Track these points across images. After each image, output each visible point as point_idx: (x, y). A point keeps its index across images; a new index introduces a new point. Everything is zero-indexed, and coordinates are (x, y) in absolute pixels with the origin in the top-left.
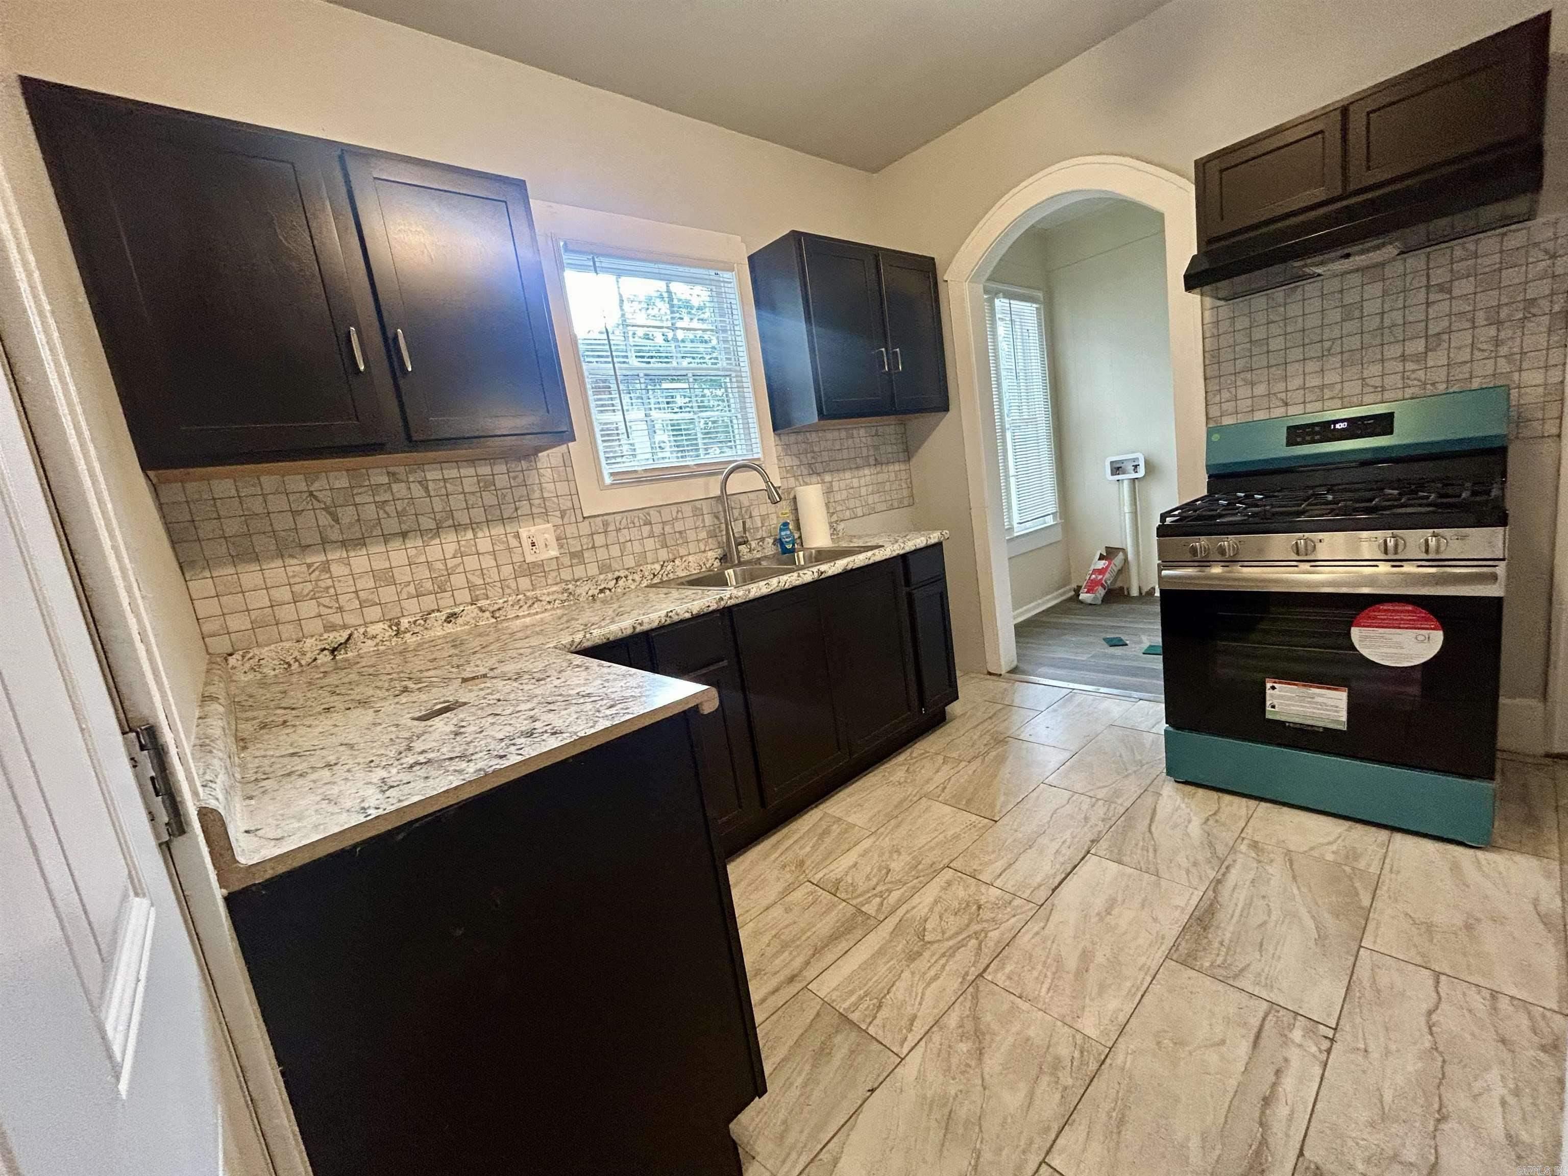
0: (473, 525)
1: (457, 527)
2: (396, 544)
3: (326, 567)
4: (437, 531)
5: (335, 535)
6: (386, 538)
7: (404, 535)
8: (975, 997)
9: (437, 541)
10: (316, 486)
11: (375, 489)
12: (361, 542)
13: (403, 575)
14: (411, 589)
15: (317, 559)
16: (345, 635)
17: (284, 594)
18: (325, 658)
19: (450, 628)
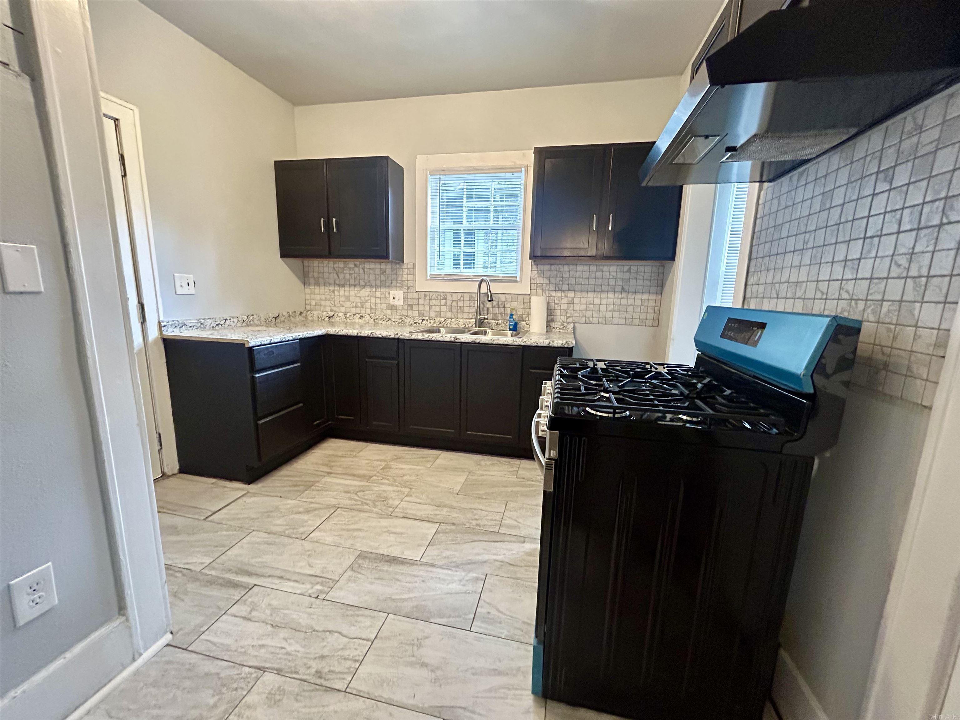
0: (376, 287)
1: (371, 286)
2: (352, 288)
3: (333, 292)
4: (364, 287)
5: (337, 282)
6: (350, 286)
7: (355, 286)
9: (364, 290)
10: (336, 265)
11: (350, 268)
12: (343, 286)
13: (352, 299)
14: (354, 304)
15: (332, 288)
16: (333, 313)
17: (323, 297)
18: (327, 319)
19: (360, 320)
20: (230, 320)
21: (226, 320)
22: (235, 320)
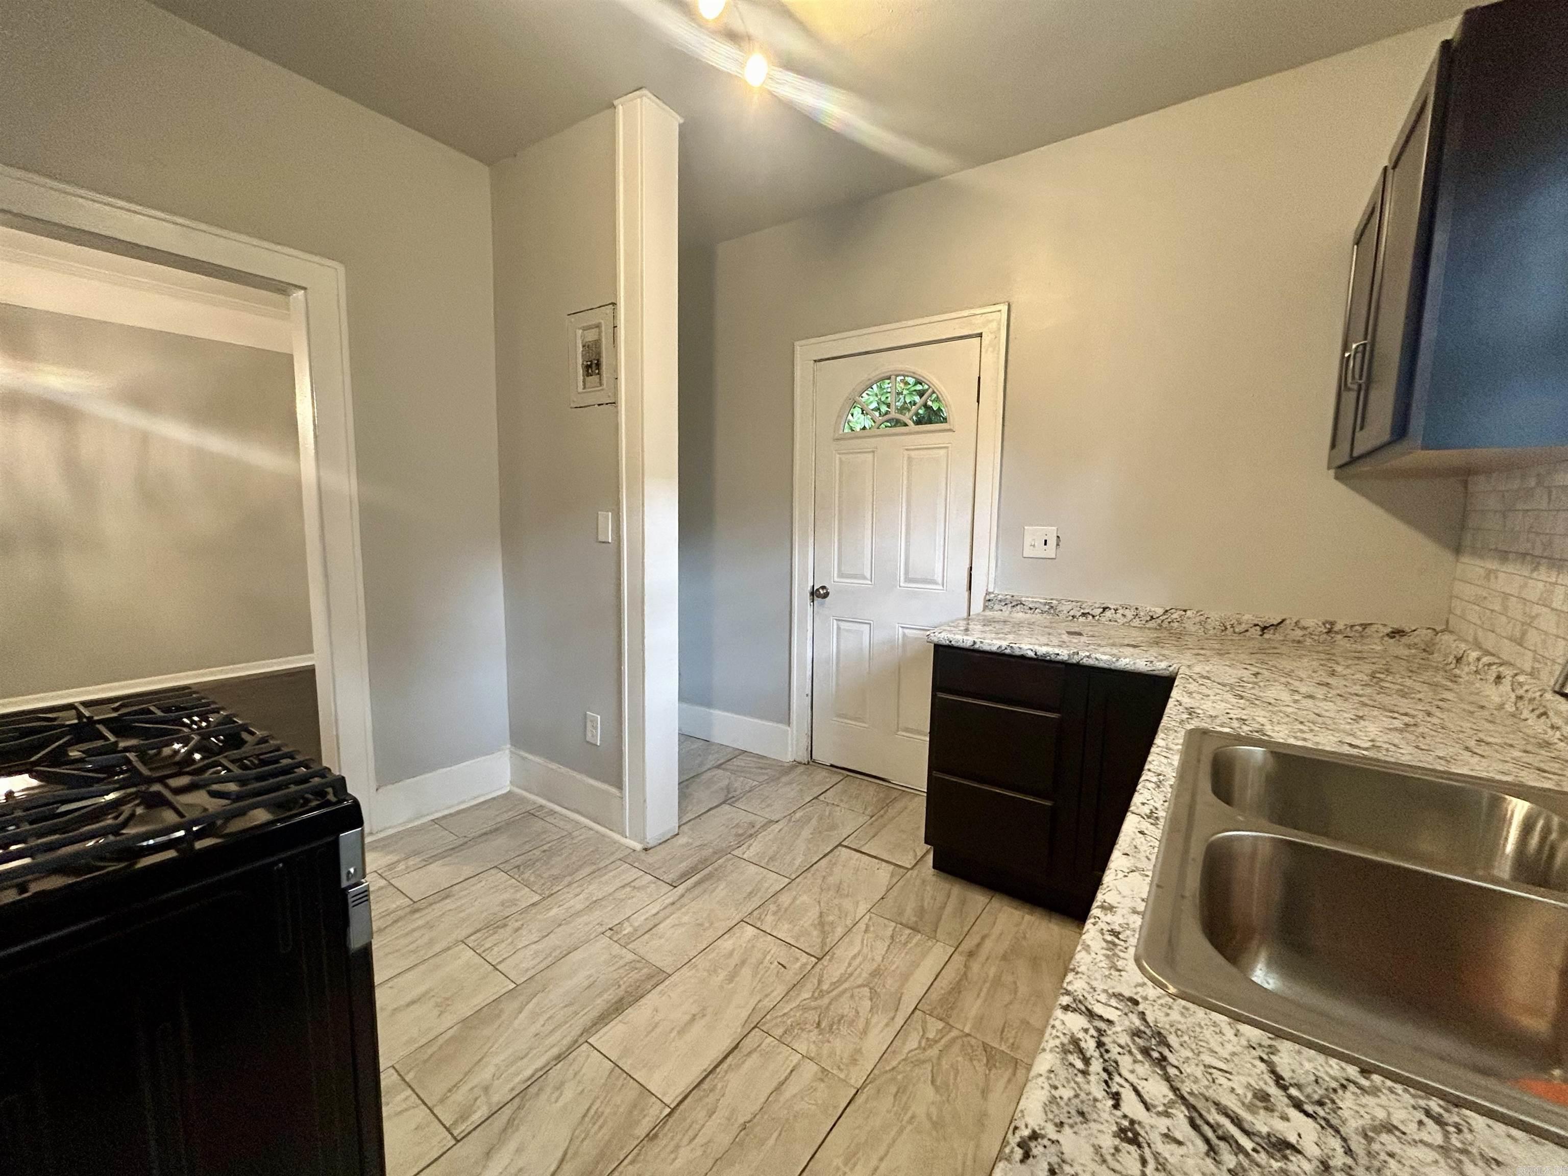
8: (823, 943)
20: (1116, 610)
21: (1105, 609)
22: (1130, 614)
